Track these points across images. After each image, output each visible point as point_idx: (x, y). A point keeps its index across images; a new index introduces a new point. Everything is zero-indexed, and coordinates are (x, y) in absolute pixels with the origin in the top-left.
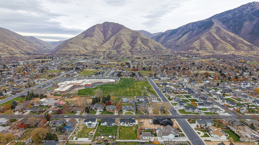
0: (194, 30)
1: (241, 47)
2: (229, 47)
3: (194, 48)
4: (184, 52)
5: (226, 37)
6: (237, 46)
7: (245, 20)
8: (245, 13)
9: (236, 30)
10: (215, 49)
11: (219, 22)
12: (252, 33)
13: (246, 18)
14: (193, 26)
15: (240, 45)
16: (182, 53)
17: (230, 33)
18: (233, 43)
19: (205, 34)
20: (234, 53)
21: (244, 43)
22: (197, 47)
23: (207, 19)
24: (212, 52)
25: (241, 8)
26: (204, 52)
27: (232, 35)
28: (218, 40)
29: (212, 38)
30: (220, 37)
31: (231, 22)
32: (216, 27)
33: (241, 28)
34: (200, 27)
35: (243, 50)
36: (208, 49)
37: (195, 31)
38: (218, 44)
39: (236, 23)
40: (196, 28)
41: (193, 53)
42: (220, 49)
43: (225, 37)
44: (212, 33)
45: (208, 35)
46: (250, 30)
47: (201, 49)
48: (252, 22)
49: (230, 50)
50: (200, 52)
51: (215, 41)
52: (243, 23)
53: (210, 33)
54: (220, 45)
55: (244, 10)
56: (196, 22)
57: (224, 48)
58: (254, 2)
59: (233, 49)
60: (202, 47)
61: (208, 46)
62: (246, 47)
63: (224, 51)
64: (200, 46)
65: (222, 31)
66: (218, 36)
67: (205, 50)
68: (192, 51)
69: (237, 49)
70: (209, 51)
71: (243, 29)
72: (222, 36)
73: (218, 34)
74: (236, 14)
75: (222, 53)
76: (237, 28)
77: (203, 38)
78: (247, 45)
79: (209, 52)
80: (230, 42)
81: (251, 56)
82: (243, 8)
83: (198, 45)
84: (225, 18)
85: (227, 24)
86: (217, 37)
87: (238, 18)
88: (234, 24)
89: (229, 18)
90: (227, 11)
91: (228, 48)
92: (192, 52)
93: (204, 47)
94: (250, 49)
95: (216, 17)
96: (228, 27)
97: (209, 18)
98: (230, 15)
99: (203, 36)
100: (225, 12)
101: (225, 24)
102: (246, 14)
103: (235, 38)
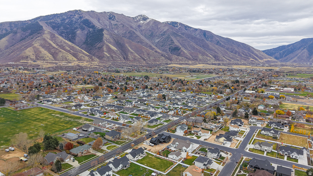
0: (16, 33)
1: (82, 57)
2: (70, 57)
3: (27, 57)
4: (13, 63)
5: (64, 45)
6: (78, 56)
7: (76, 28)
8: (75, 20)
9: (70, 38)
10: (55, 59)
11: (48, 26)
12: (86, 43)
13: (77, 26)
14: (11, 26)
15: (81, 55)
16: (11, 64)
17: (67, 41)
18: (73, 53)
19: (38, 40)
20: (78, 64)
21: (83, 53)
22: (32, 57)
23: (30, 20)
24: (54, 63)
25: (69, 13)
26: (43, 62)
27: (70, 43)
28: (56, 48)
29: (48, 45)
30: (57, 45)
31: (62, 28)
32: (49, 32)
33: (75, 36)
34: (24, 30)
35: (84, 61)
36: (48, 58)
37: (18, 35)
38: (57, 53)
39: (68, 30)
40: (18, 31)
41: (29, 65)
42: (61, 60)
43: (62, 45)
44: (46, 39)
45: (42, 42)
46: (84, 40)
47: (38, 59)
48: (83, 31)
49: (72, 61)
50: (39, 62)
51: (52, 50)
52: (75, 31)
53: (44, 40)
54: (60, 55)
55: (72, 17)
56: (15, 22)
57: (66, 58)
58: (80, 10)
59: (75, 59)
60: (38, 56)
61: (46, 56)
62: (86, 57)
63: (67, 62)
64: (36, 55)
65: (58, 37)
66: (54, 43)
67: (44, 60)
68: (26, 61)
69: (79, 59)
70: (49, 61)
71: (77, 38)
72: (59, 44)
73: (54, 41)
74: (64, 20)
75: (65, 64)
76: (70, 36)
77: (37, 45)
78: (86, 55)
79: (50, 63)
80: (69, 51)
81: (95, 66)
82: (71, 14)
83: (33, 54)
84: (54, 23)
85: (58, 30)
86: (54, 45)
87: (68, 24)
88: (65, 31)
89: (59, 23)
90: (54, 15)
91: (70, 59)
92: (27, 63)
93: (41, 57)
94: (90, 60)
95: (41, 20)
96: (60, 34)
97: (32, 20)
98: (59, 20)
99: (36, 43)
100: (51, 15)
101: (56, 30)
102: (76, 22)
103: (73, 47)
